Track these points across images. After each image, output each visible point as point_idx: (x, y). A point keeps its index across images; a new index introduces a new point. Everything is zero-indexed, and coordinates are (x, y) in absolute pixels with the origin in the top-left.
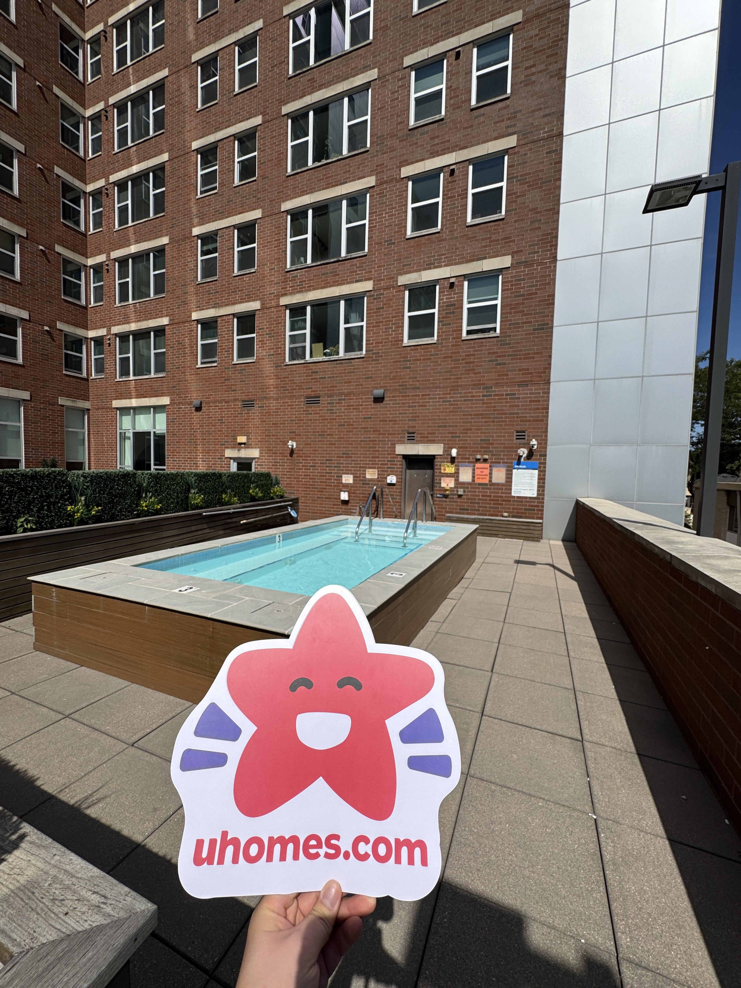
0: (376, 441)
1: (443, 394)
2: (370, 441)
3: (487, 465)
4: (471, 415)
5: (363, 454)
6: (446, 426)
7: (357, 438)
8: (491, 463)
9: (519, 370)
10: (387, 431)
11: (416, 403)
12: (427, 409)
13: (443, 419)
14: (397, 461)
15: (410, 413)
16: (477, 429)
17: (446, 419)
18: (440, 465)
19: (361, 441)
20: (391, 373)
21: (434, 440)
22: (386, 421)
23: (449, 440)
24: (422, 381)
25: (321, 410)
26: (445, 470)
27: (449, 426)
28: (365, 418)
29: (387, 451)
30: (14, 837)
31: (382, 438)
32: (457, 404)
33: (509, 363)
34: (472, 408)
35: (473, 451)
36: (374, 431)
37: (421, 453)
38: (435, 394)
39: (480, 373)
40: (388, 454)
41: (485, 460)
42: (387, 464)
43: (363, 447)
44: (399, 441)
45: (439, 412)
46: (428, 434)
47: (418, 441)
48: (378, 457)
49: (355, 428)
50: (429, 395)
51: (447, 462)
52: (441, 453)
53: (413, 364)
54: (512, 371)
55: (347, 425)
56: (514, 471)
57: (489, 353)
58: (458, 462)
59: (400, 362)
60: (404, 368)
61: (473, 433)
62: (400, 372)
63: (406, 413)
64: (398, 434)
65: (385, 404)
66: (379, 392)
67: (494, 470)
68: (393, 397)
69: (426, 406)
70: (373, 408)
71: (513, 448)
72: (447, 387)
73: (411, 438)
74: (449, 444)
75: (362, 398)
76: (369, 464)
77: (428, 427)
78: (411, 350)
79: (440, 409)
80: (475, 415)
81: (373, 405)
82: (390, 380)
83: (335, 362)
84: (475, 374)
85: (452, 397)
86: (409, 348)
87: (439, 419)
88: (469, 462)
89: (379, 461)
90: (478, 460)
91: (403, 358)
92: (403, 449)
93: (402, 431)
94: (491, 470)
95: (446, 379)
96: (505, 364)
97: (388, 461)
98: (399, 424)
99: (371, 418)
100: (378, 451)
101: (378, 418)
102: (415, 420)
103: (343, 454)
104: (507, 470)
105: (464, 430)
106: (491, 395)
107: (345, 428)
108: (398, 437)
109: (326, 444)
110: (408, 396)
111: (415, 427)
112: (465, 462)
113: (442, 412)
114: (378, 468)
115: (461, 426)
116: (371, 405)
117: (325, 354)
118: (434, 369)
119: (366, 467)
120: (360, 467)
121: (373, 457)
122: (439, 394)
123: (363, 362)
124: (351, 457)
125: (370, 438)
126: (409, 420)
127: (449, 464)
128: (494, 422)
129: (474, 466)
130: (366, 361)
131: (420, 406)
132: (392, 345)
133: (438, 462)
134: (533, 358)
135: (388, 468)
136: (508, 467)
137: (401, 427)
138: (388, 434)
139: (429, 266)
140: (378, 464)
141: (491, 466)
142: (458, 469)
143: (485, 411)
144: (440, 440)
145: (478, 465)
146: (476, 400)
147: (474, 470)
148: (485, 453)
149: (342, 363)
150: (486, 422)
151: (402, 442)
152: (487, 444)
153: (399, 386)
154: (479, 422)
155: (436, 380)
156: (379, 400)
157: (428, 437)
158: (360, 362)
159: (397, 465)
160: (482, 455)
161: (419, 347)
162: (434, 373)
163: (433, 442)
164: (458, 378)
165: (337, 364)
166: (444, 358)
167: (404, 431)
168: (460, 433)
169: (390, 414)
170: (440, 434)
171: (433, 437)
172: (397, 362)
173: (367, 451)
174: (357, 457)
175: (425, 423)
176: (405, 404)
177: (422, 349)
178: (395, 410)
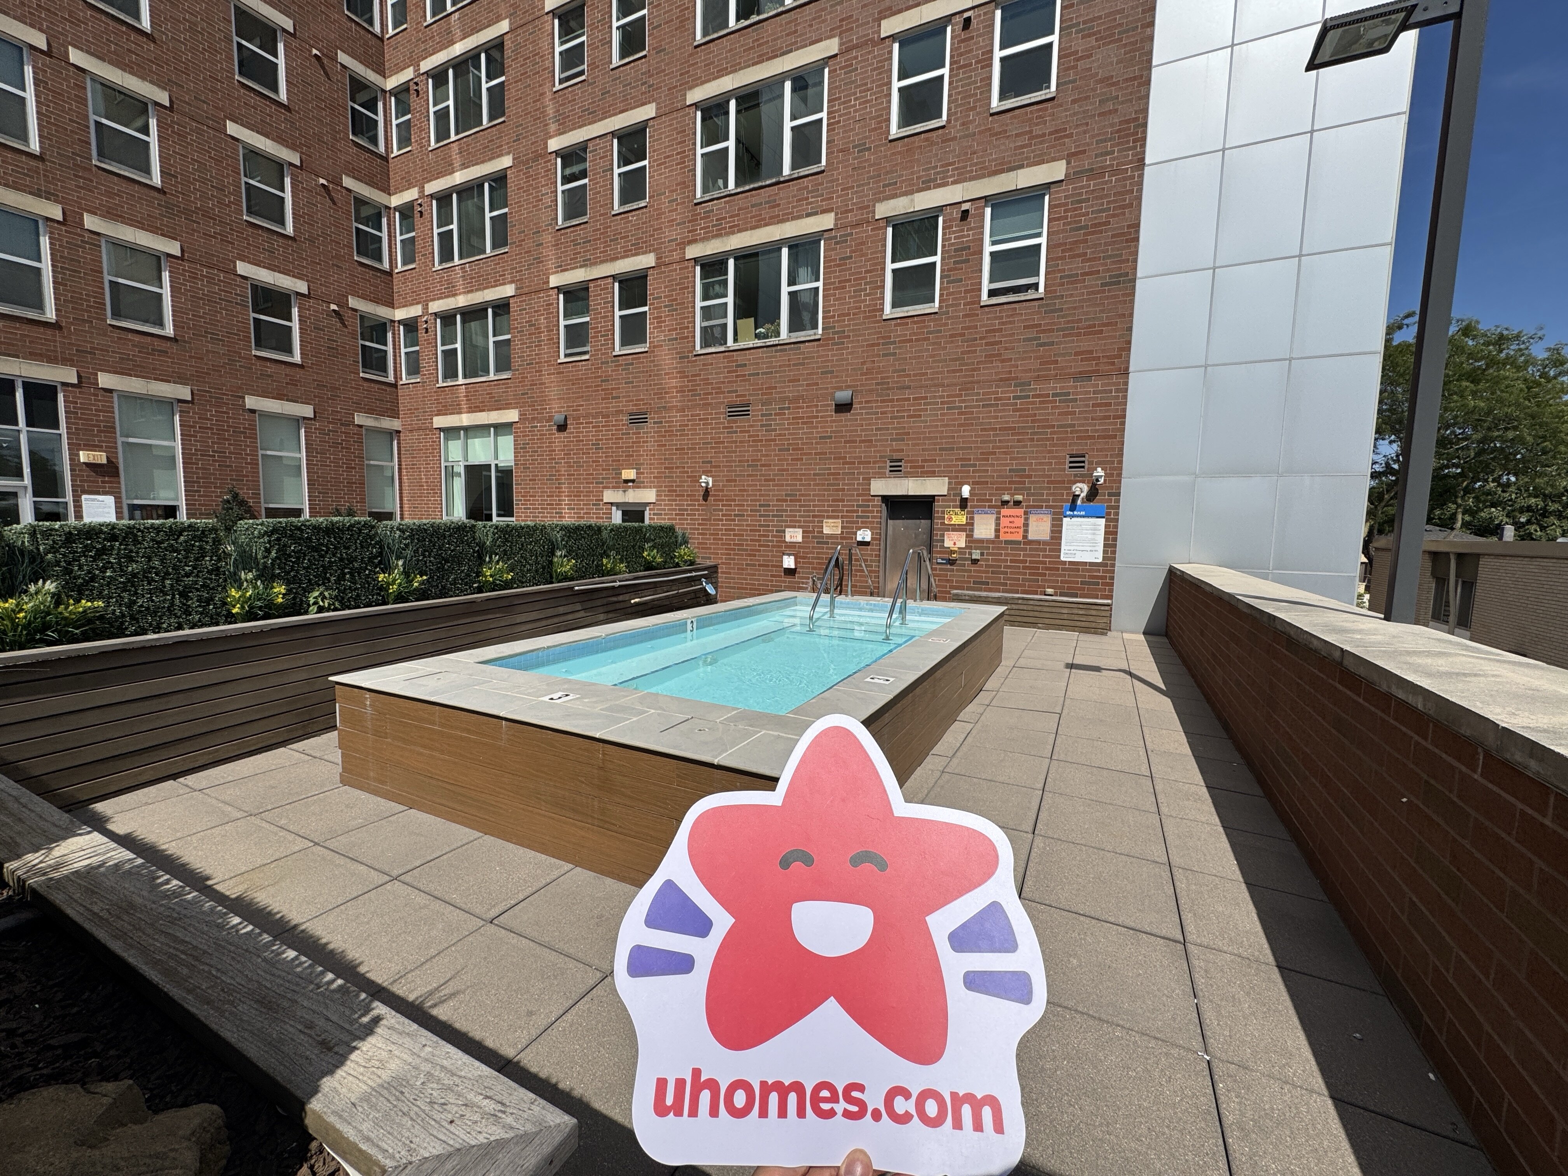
0: (839, 474)
1: (948, 397)
2: (829, 474)
3: (1020, 511)
4: (995, 429)
5: (818, 495)
6: (952, 449)
7: (809, 469)
8: (1027, 507)
9: (1076, 354)
10: (855, 458)
11: (904, 411)
12: (922, 422)
13: (948, 437)
14: (873, 506)
15: (895, 429)
16: (1005, 453)
17: (954, 437)
18: (943, 512)
19: (815, 475)
20: (863, 363)
21: (934, 472)
22: (855, 442)
23: (959, 472)
24: (915, 375)
25: (752, 426)
26: (950, 519)
27: (958, 449)
28: (821, 438)
29: (857, 490)
30: (365, 1020)
31: (849, 468)
32: (972, 413)
33: (1061, 343)
34: (996, 417)
35: (997, 489)
36: (834, 459)
37: (911, 493)
38: (935, 397)
39: (1010, 360)
40: (858, 495)
41: (1017, 503)
42: (857, 511)
43: (818, 485)
44: (875, 473)
45: (942, 426)
46: (923, 461)
47: (909, 473)
48: (843, 501)
49: (805, 454)
50: (926, 398)
51: (954, 507)
52: (945, 493)
53: (900, 348)
54: (1063, 355)
55: (793, 450)
56: (1066, 521)
57: (1026, 327)
58: (972, 507)
59: (878, 345)
60: (884, 355)
61: (998, 459)
62: (878, 362)
63: (888, 429)
64: (874, 463)
65: (854, 414)
66: (843, 395)
67: (1032, 519)
68: (867, 402)
69: (920, 416)
70: (834, 421)
71: (1063, 482)
72: (955, 385)
73: (896, 469)
74: (957, 477)
75: (817, 406)
76: (828, 511)
77: (923, 450)
78: (896, 325)
79: (943, 420)
80: (1000, 429)
81: (835, 416)
82: (862, 375)
83: (774, 349)
84: (1002, 361)
85: (964, 401)
86: (893, 322)
87: (941, 438)
88: (990, 507)
89: (843, 506)
90: (1005, 503)
91: (883, 338)
92: (883, 487)
93: (881, 457)
94: (1027, 519)
95: (954, 371)
96: (1052, 344)
97: (858, 506)
98: (876, 446)
99: (831, 437)
100: (843, 490)
101: (842, 437)
102: (903, 439)
103: (786, 495)
104: (1054, 519)
105: (982, 453)
106: (1028, 397)
107: (791, 455)
108: (875, 468)
109: (760, 480)
110: (892, 401)
111: (902, 450)
112: (985, 507)
113: (947, 425)
114: (842, 517)
115: (978, 448)
116: (832, 416)
117: (757, 336)
118: (934, 356)
119: (823, 517)
120: (814, 516)
121: (833, 501)
122: (942, 397)
123: (818, 346)
124: (800, 501)
125: (830, 469)
126: (892, 440)
127: (958, 510)
128: (1032, 440)
129: (999, 513)
130: (822, 346)
131: (909, 417)
132: (865, 318)
133: (939, 507)
134: (1101, 332)
135: (857, 517)
136: (1054, 513)
137: (878, 451)
138: (859, 463)
139: (928, 185)
140: (842, 511)
141: (1026, 513)
142: (972, 518)
143: (1018, 422)
144: (943, 472)
145: (1005, 511)
146: (1003, 405)
147: (998, 519)
148: (1018, 491)
149: (785, 350)
150: (1019, 441)
151: (882, 476)
152: (1021, 476)
153: (877, 384)
154: (1008, 441)
155: (937, 373)
156: (843, 408)
157: (923, 467)
158: (814, 347)
159: (872, 512)
160: (1012, 495)
161: (909, 320)
162: (934, 362)
163: (932, 474)
164: (974, 370)
165: (776, 351)
166: (951, 336)
167: (885, 457)
168: (977, 459)
169: (862, 430)
170: (944, 460)
171: (932, 466)
172: (873, 345)
173: (825, 490)
174: (809, 501)
175: (918, 445)
176: (885, 413)
177: (915, 323)
178: (869, 424)
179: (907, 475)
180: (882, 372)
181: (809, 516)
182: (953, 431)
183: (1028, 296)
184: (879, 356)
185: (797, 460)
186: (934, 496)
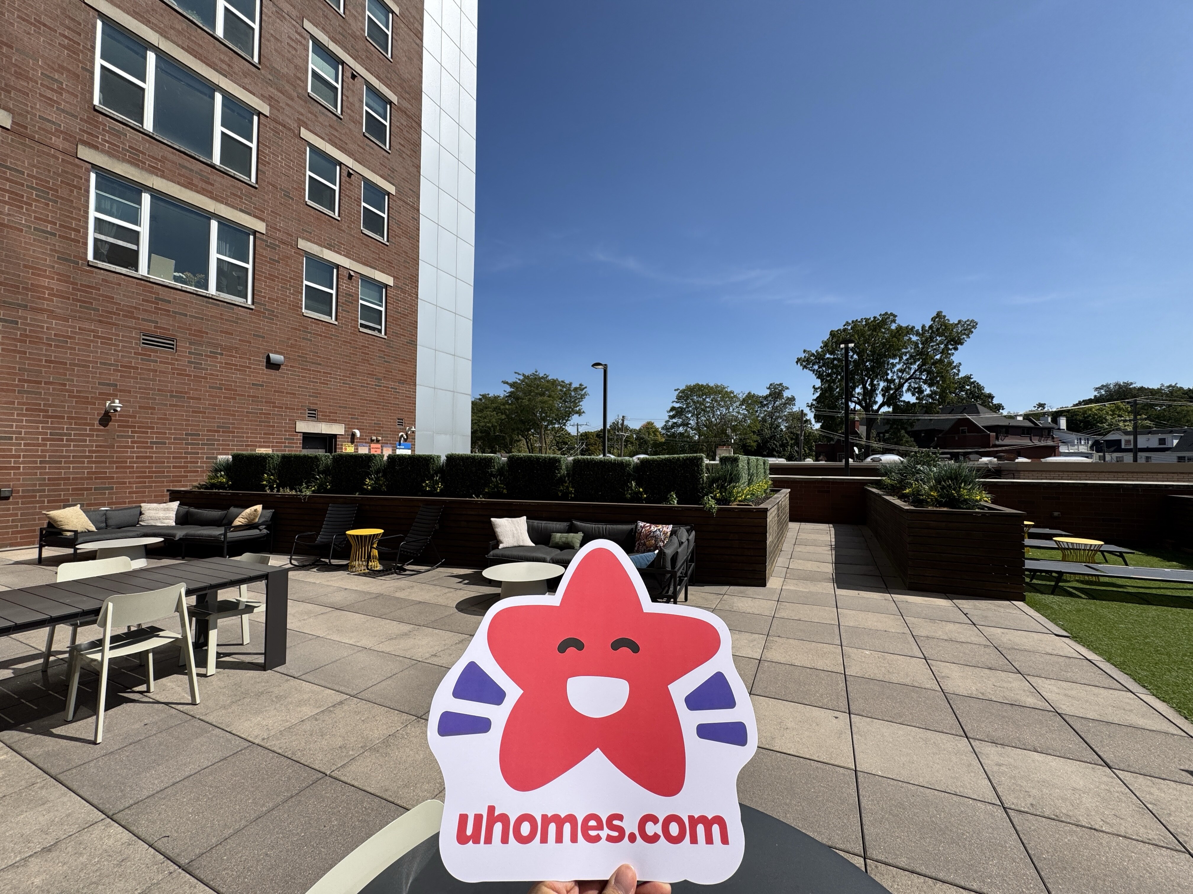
0: (270, 414)
1: (343, 376)
2: (261, 413)
3: (379, 446)
4: (367, 400)
5: (251, 429)
6: (346, 407)
7: (242, 407)
8: (382, 443)
9: (399, 371)
10: (283, 404)
11: (317, 379)
12: (328, 388)
13: (344, 400)
14: (297, 439)
15: (312, 389)
16: (372, 414)
17: (346, 401)
18: (342, 445)
19: (247, 412)
20: (289, 339)
22: (283, 392)
23: (349, 421)
24: (324, 358)
25: (177, 360)
26: (346, 449)
27: (349, 408)
28: (253, 384)
29: (285, 427)
31: (278, 411)
32: (356, 389)
33: (393, 363)
34: (367, 394)
35: (369, 433)
36: (266, 402)
37: (323, 432)
38: (336, 375)
39: (373, 365)
40: (285, 431)
41: (378, 441)
42: (285, 443)
43: (251, 421)
44: (299, 417)
45: (340, 393)
46: (329, 412)
47: (319, 418)
48: (274, 434)
49: (238, 395)
51: (348, 442)
52: (343, 433)
53: (315, 338)
54: (395, 370)
55: (225, 389)
56: (397, 450)
57: (379, 350)
58: (357, 442)
59: (300, 330)
60: (304, 339)
61: (369, 416)
62: (300, 342)
63: (307, 388)
64: (298, 409)
65: (282, 373)
66: (276, 357)
67: (384, 449)
68: (291, 366)
69: (327, 384)
70: (266, 374)
72: (347, 370)
73: (313, 415)
74: (349, 425)
75: (250, 359)
76: (261, 442)
77: (330, 406)
78: (311, 322)
80: (370, 400)
81: (266, 371)
84: (370, 364)
85: (352, 381)
86: (310, 320)
87: (340, 400)
88: (366, 443)
89: (273, 438)
90: (372, 441)
91: (303, 327)
92: (305, 427)
93: (302, 406)
94: (382, 450)
95: (346, 362)
96: (390, 362)
97: (285, 439)
98: (298, 398)
99: (262, 386)
100: (274, 426)
101: (272, 387)
102: (317, 397)
103: (218, 427)
104: (393, 450)
106: (381, 386)
108: (298, 413)
109: (186, 411)
110: (309, 370)
111: (316, 404)
112: (363, 442)
113: (343, 393)
114: (272, 447)
115: (359, 409)
116: (263, 370)
118: (335, 350)
119: (256, 446)
120: (246, 446)
121: (265, 434)
122: (340, 375)
123: (250, 314)
124: (232, 432)
125: (262, 410)
126: (309, 396)
127: (349, 444)
128: (383, 409)
129: (370, 446)
130: (254, 314)
131: (321, 383)
132: (289, 308)
133: (340, 441)
134: (407, 363)
135: (285, 447)
136: (393, 447)
137: (300, 402)
138: (286, 408)
139: (330, 247)
140: (273, 442)
141: (382, 447)
142: (357, 449)
143: (377, 398)
144: (342, 420)
145: (373, 445)
146: (370, 388)
147: (370, 449)
148: (377, 435)
149: (218, 305)
150: (378, 408)
151: (303, 419)
152: (379, 427)
153: (299, 356)
154: (373, 407)
155: (337, 360)
156: (272, 365)
157: (330, 416)
158: (247, 313)
159: (296, 443)
161: (320, 323)
162: (335, 353)
163: (335, 421)
165: (207, 302)
166: (344, 342)
167: (305, 406)
168: (358, 415)
169: (288, 385)
170: (341, 414)
171: (334, 416)
172: (296, 329)
173: (257, 425)
174: (242, 433)
175: (327, 402)
176: (305, 377)
177: (324, 326)
178: (294, 382)
179: (318, 420)
180: (302, 350)
181: (242, 445)
182: (346, 397)
183: (378, 334)
184: (300, 338)
185: (231, 398)
186: (336, 435)
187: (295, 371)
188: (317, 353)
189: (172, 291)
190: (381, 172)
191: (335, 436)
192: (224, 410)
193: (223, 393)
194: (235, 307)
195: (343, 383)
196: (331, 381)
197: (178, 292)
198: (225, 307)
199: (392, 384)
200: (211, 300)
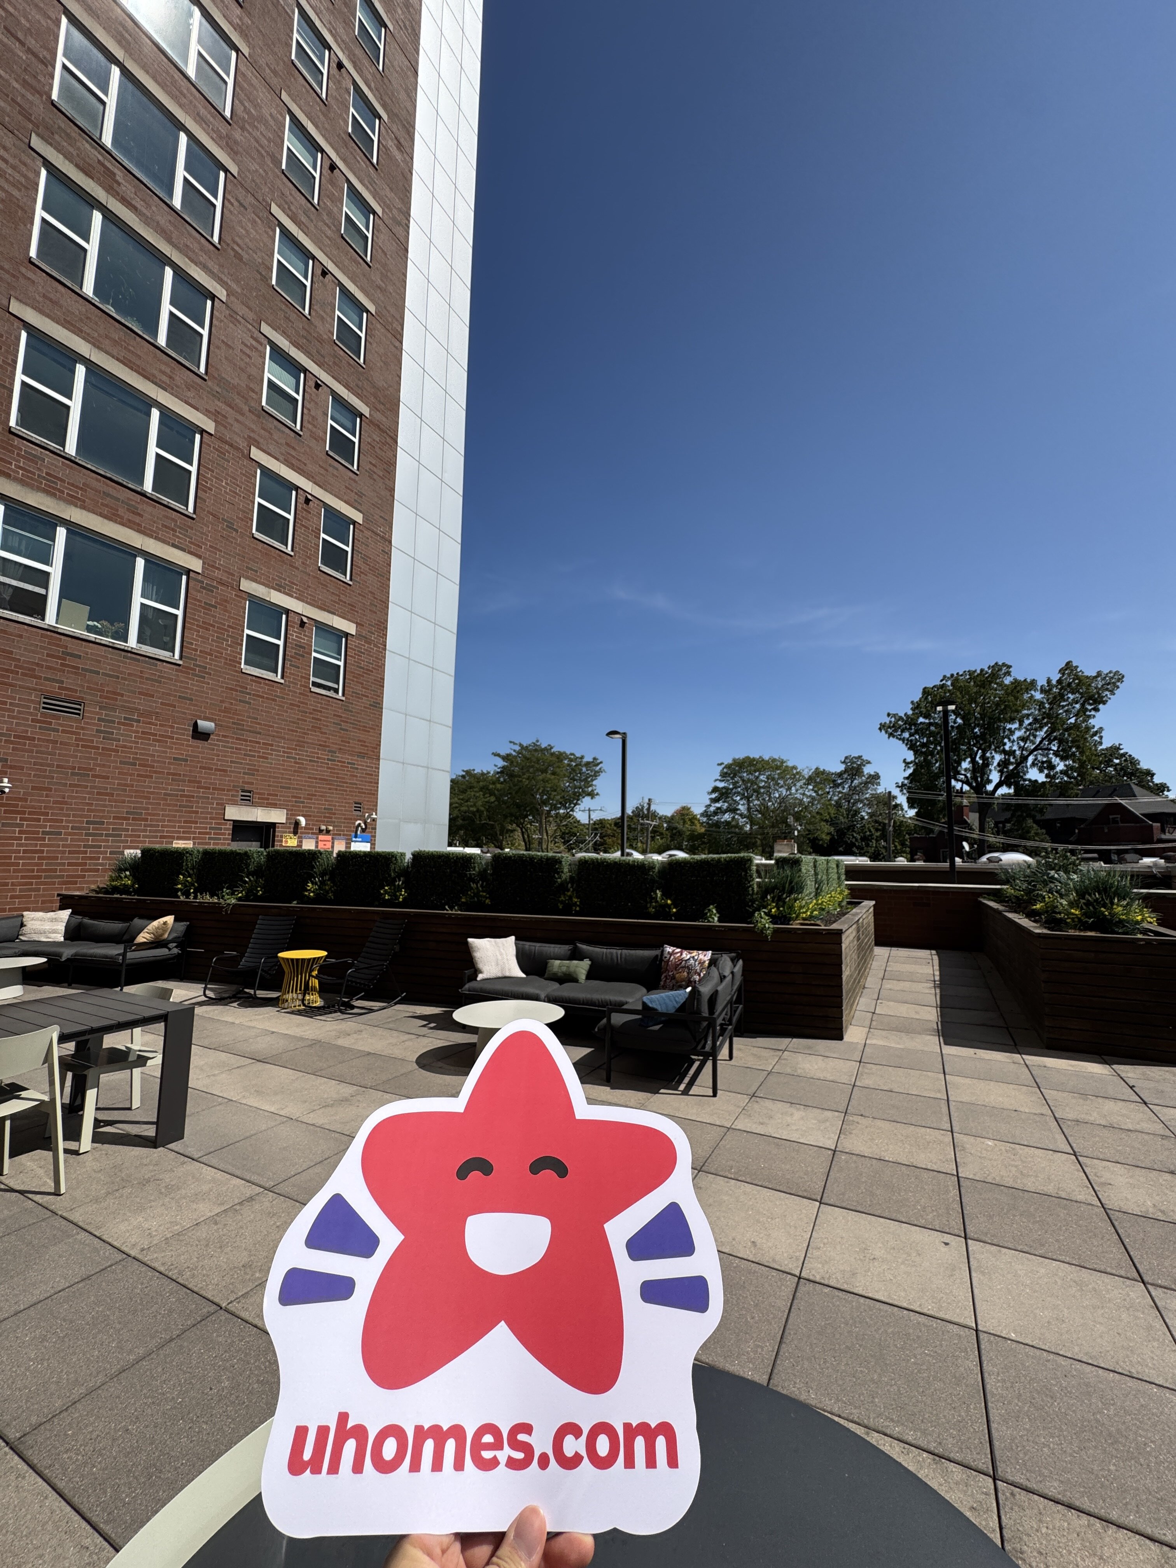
0: (193, 797)
1: (288, 748)
2: (182, 796)
3: (329, 838)
4: (316, 779)
5: (168, 815)
6: (289, 788)
7: (159, 788)
8: (334, 834)
10: (211, 784)
11: (255, 751)
12: (268, 763)
13: (287, 779)
14: (226, 829)
15: (248, 764)
16: (321, 796)
17: (290, 779)
18: (282, 837)
19: (165, 794)
20: (222, 702)
21: (276, 804)
22: (211, 769)
23: (293, 806)
25: (83, 728)
26: (286, 842)
27: (294, 789)
28: (175, 759)
29: (211, 813)
31: (203, 793)
32: (303, 764)
33: (351, 731)
34: (317, 770)
35: (317, 821)
36: (189, 781)
37: (259, 820)
38: (279, 746)
39: (325, 733)
40: (211, 818)
41: (328, 832)
42: (210, 833)
43: (169, 805)
44: (230, 800)
45: (284, 770)
46: (268, 794)
47: (256, 802)
48: (196, 823)
49: (155, 772)
50: (272, 745)
51: (290, 833)
52: (284, 821)
53: (254, 700)
54: (354, 740)
56: (353, 844)
57: (335, 715)
58: (302, 833)
59: (236, 691)
60: (241, 701)
61: (317, 800)
62: (236, 705)
63: (241, 763)
64: (228, 791)
65: (211, 744)
66: (205, 725)
67: (336, 842)
68: (224, 736)
69: (267, 758)
70: (191, 746)
71: (351, 819)
72: (293, 740)
73: (248, 798)
74: (292, 810)
75: (172, 727)
76: (179, 832)
77: (269, 786)
78: (251, 680)
79: (283, 765)
80: (320, 779)
81: (192, 742)
82: (219, 711)
83: (123, 653)
84: (322, 733)
85: (298, 754)
86: (250, 677)
87: (282, 778)
88: (312, 833)
89: (196, 828)
90: (321, 831)
91: (242, 687)
92: (235, 813)
93: (234, 786)
94: (333, 843)
95: (292, 731)
96: (347, 730)
97: (211, 828)
98: (231, 776)
99: (186, 760)
100: (197, 812)
101: (198, 762)
102: (253, 775)
103: (127, 813)
104: (347, 843)
105: (308, 795)
106: (334, 761)
108: (228, 795)
110: (246, 741)
111: (252, 784)
112: (308, 833)
114: (194, 838)
115: (305, 790)
116: (188, 741)
118: (278, 715)
119: (173, 838)
120: (161, 837)
121: (185, 822)
122: (284, 747)
123: (177, 670)
124: (146, 820)
125: (184, 791)
126: (244, 773)
127: (292, 835)
128: (336, 790)
129: (317, 838)
130: (181, 671)
131: (259, 757)
132: (225, 664)
133: (279, 832)
134: (367, 731)
135: (210, 838)
136: (347, 839)
137: (233, 781)
138: (214, 789)
140: (195, 833)
141: (333, 839)
142: (301, 842)
143: (329, 776)
144: (283, 805)
145: (321, 837)
146: (322, 763)
147: (317, 842)
148: (328, 823)
149: (138, 660)
150: (330, 789)
151: (234, 803)
152: (330, 814)
153: (234, 723)
154: (323, 788)
155: (281, 728)
156: (199, 735)
157: (268, 799)
158: (173, 669)
159: (224, 834)
160: (326, 826)
161: (262, 681)
162: (279, 719)
163: (274, 806)
164: (305, 734)
165: (125, 657)
166: (291, 704)
167: (238, 786)
168: (305, 798)
169: (218, 760)
170: (283, 796)
171: (275, 800)
172: (231, 689)
173: (177, 811)
174: (157, 821)
175: (265, 781)
176: (240, 749)
177: (266, 684)
178: (225, 756)
179: (254, 805)
180: (238, 715)
181: (156, 837)
182: (290, 775)
183: (333, 695)
184: (236, 700)
185: (147, 776)
186: (275, 824)
187: (228, 742)
188: (257, 719)
189: (84, 643)
190: (346, 498)
191: (273, 825)
192: (137, 791)
193: (137, 770)
194: (159, 663)
195: (288, 757)
196: (272, 754)
197: (91, 644)
198: (146, 662)
199: (348, 758)
200: (129, 655)
